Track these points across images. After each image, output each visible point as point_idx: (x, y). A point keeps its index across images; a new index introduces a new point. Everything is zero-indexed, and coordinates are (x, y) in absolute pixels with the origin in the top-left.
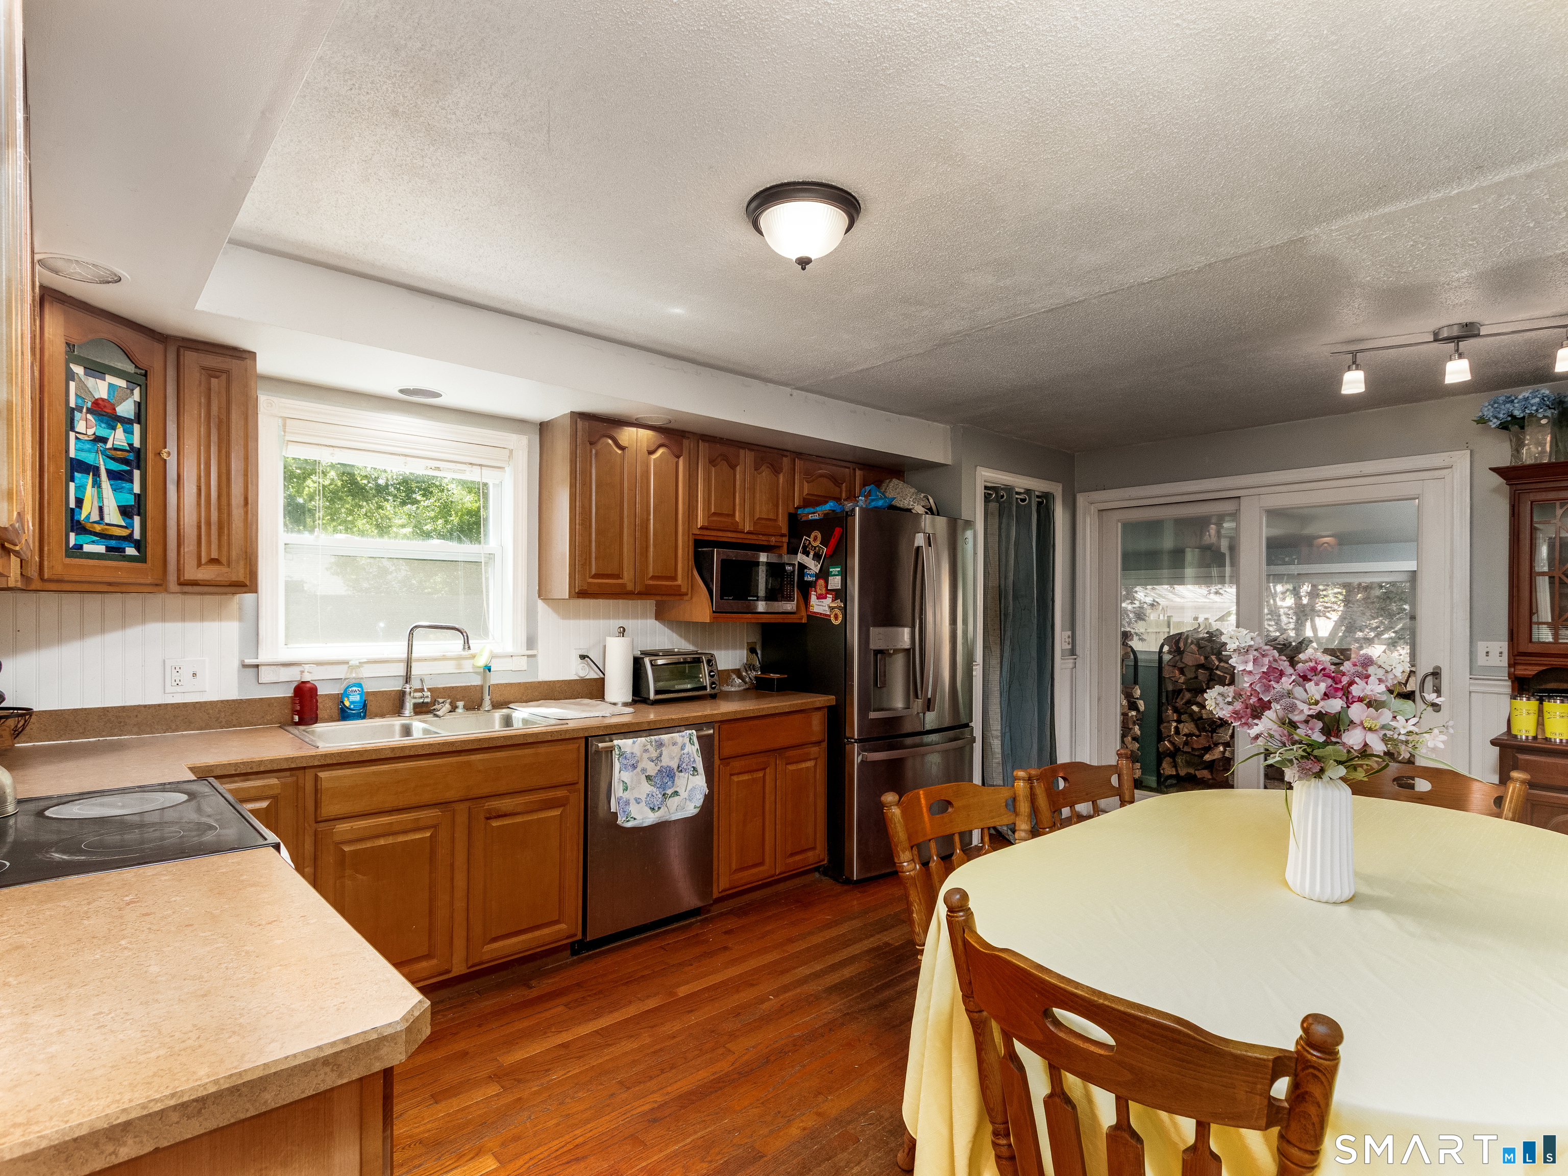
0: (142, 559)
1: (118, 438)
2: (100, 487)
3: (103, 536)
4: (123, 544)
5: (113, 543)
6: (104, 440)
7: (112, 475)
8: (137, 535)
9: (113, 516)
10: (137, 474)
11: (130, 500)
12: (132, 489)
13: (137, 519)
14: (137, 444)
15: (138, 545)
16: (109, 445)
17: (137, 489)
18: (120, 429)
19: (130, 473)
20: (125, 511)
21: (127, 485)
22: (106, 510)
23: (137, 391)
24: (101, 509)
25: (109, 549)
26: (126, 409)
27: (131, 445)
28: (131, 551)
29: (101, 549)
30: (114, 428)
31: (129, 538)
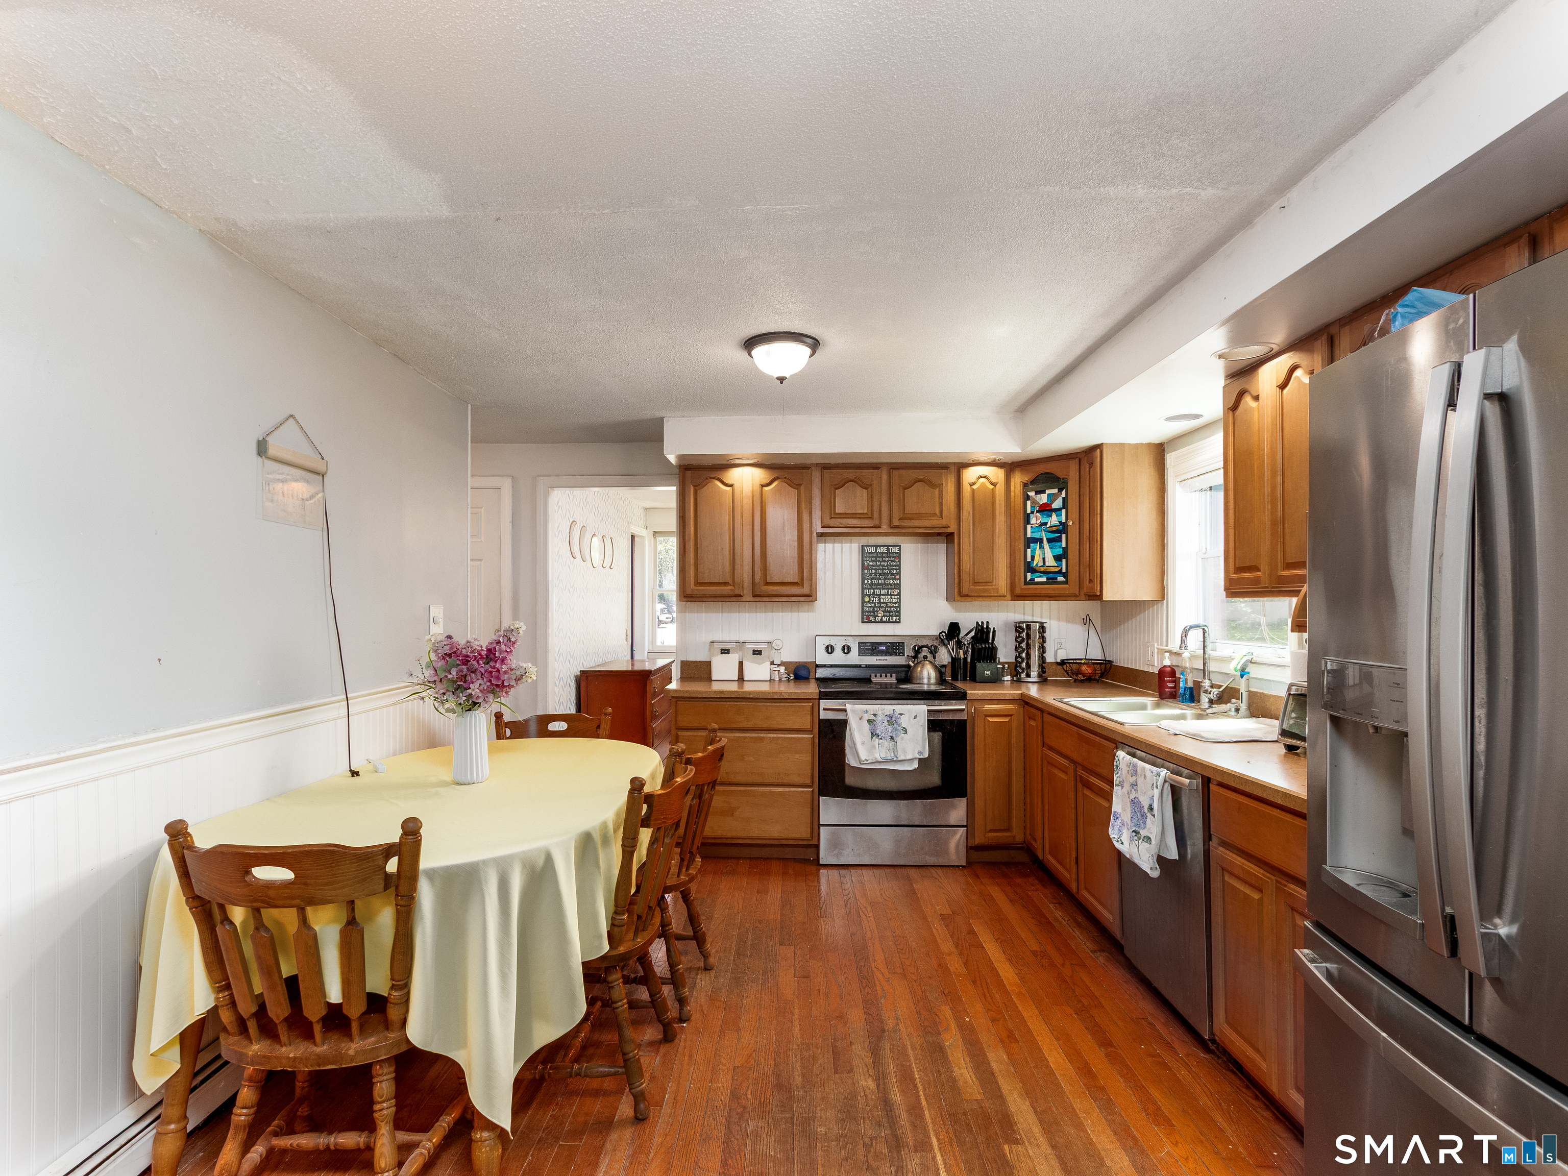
0: (1066, 583)
1: (1054, 520)
2: (1043, 548)
3: (1045, 573)
4: (1056, 576)
5: (1051, 576)
6: (1046, 524)
7: (1050, 541)
8: (1064, 570)
9: (1050, 562)
10: (1064, 536)
11: (1060, 551)
12: (1062, 545)
13: (1064, 561)
14: (1064, 521)
15: (1065, 575)
16: (1048, 526)
17: (1064, 545)
18: (1054, 515)
19: (1060, 537)
20: (1058, 558)
21: (1059, 544)
22: (1046, 559)
23: (1064, 492)
24: (1044, 559)
25: (1048, 579)
26: (1057, 504)
27: (1060, 522)
28: (1060, 579)
29: (1044, 579)
30: (1051, 516)
31: (1060, 572)
